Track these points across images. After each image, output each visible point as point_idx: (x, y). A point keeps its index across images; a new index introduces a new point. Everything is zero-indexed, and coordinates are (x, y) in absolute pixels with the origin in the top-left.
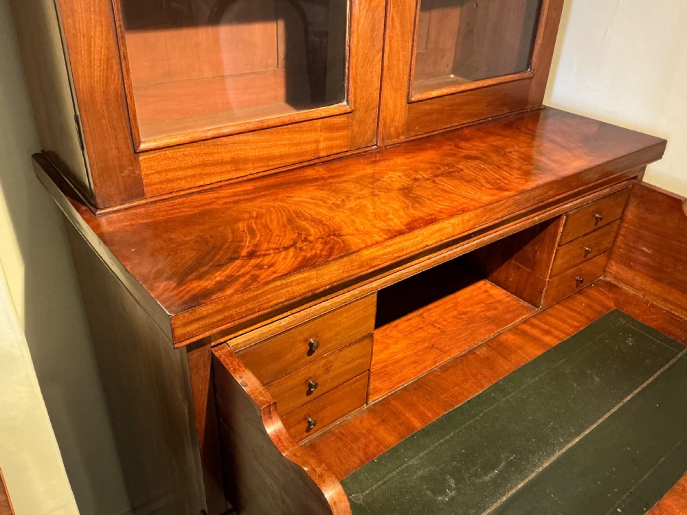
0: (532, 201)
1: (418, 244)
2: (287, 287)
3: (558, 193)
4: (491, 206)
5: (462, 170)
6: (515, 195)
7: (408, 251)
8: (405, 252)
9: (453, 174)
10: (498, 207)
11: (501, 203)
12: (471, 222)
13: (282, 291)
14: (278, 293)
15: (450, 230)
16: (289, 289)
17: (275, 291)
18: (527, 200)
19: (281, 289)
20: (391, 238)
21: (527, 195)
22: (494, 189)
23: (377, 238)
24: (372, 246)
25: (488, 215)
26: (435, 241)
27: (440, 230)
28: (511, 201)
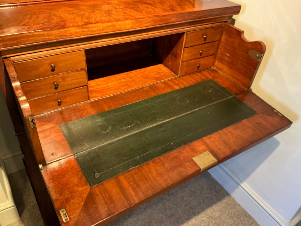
0: (163, 22)
1: (101, 30)
2: (33, 37)
3: (177, 20)
4: (140, 20)
5: (139, 7)
6: (153, 17)
7: (96, 32)
8: (94, 33)
9: (134, 8)
10: (144, 21)
11: (145, 19)
12: (130, 25)
13: (30, 38)
14: (29, 38)
15: (118, 27)
16: (34, 38)
17: (27, 38)
18: (161, 21)
19: (30, 37)
20: (85, 25)
21: (159, 18)
22: (146, 14)
23: (80, 24)
24: (75, 26)
25: (139, 24)
26: (110, 30)
27: (113, 26)
28: (151, 19)
